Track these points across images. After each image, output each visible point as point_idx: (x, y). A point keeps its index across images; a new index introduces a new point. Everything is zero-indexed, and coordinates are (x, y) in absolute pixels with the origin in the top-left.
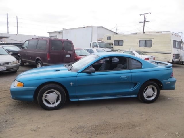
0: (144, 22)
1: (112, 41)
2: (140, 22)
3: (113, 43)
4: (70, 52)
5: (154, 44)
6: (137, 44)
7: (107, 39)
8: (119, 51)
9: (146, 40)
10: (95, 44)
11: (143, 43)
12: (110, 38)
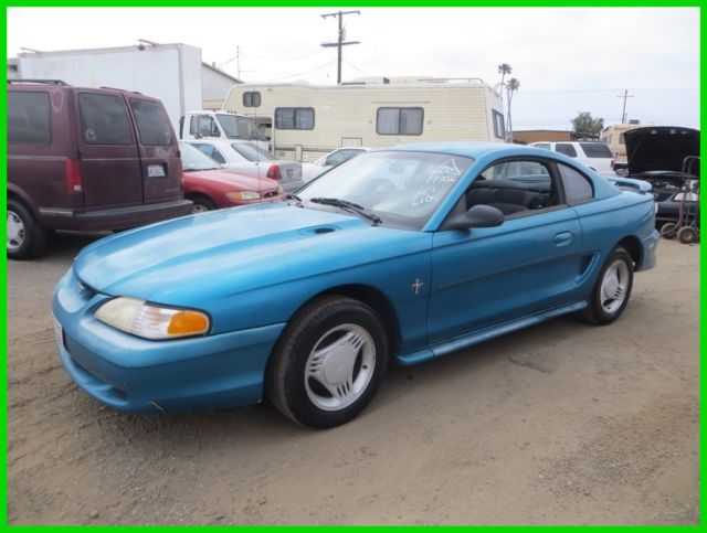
0: (340, 45)
1: (266, 110)
2: (325, 45)
3: (270, 120)
4: (163, 152)
5: (429, 123)
6: (371, 122)
7: (245, 104)
8: (299, 149)
9: (401, 109)
10: (205, 123)
11: (391, 120)
12: (256, 97)
